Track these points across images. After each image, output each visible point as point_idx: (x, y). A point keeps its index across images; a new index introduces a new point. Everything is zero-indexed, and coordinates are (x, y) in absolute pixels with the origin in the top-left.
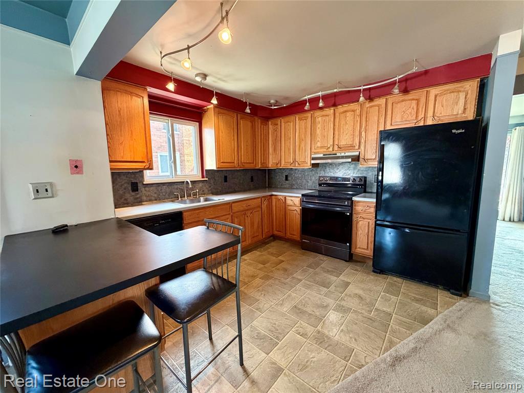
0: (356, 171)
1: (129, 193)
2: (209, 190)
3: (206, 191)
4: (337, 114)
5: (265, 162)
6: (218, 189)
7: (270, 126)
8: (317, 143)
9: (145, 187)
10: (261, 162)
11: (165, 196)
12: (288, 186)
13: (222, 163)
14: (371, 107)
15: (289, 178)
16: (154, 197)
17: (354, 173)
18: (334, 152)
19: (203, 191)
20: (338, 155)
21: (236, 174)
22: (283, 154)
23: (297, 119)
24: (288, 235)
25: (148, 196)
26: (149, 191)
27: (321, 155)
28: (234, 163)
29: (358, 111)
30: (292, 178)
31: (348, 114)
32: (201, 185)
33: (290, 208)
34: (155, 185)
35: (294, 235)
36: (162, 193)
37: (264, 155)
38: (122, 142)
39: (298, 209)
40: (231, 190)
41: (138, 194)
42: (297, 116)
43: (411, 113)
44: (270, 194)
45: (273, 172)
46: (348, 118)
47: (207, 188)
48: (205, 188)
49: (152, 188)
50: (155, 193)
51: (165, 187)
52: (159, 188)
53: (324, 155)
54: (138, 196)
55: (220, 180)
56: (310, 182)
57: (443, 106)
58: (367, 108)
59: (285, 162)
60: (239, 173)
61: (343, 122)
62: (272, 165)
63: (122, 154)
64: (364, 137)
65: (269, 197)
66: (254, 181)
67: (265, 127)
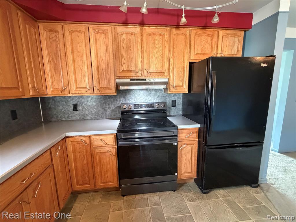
0: (156, 97)
4: (145, 35)
5: (40, 86)
7: (43, 32)
8: (122, 66)
10: (33, 87)
12: (78, 117)
14: (178, 35)
15: (80, 108)
17: (154, 99)
18: (143, 78)
20: (148, 81)
22: (72, 76)
23: (91, 31)
24: (100, 185)
27: (128, 80)
29: (166, 36)
30: (83, 107)
31: (157, 37)
33: (99, 150)
35: (108, 182)
37: (37, 75)
39: (112, 149)
42: (91, 27)
43: (207, 47)
44: (63, 136)
45: (51, 101)
46: (156, 42)
53: (131, 80)
56: (108, 110)
57: (226, 46)
58: (174, 35)
59: (77, 88)
61: (151, 45)
62: (52, 91)
64: (173, 64)
65: (62, 142)
66: (19, 117)
67: (32, 30)
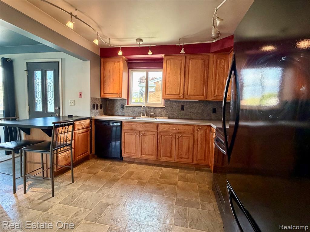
2: (166, 115)
6: (174, 115)
9: (127, 108)
10: (214, 95)
13: (167, 95)
16: (131, 113)
19: (162, 115)
25: (128, 112)
26: (128, 110)
28: (178, 95)
32: (160, 110)
34: (132, 107)
38: (109, 85)
40: (187, 117)
41: (123, 111)
47: (165, 113)
48: (162, 113)
49: (130, 109)
52: (134, 109)
55: (177, 109)
60: (198, 105)
65: (206, 127)
66: (217, 112)
67: (223, 61)
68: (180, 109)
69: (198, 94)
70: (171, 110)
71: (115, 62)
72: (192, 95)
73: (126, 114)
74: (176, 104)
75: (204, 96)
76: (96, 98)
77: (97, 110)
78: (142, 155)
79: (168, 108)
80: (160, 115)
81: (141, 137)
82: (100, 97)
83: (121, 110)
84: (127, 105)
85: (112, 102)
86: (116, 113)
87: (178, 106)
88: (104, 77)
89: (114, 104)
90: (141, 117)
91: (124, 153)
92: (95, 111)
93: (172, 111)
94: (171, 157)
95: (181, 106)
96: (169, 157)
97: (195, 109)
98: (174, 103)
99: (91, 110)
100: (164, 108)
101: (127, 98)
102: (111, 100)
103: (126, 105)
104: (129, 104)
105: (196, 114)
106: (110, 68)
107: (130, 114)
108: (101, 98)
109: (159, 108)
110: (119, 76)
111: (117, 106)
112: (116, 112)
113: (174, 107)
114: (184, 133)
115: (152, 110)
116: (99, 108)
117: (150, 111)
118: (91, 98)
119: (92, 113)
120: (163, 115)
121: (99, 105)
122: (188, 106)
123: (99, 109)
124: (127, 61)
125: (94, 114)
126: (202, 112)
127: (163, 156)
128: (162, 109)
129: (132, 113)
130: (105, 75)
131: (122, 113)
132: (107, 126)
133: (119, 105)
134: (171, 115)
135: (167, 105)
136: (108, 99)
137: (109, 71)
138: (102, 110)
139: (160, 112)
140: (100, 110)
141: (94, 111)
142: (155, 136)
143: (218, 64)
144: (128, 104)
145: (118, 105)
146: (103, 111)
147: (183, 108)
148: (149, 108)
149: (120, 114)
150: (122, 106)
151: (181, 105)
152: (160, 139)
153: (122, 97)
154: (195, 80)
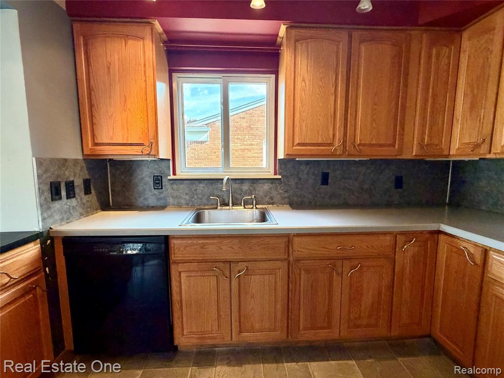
1: (151, 191)
2: (283, 198)
3: (277, 198)
5: (436, 141)
6: (304, 197)
9: (172, 184)
10: (421, 142)
11: (201, 199)
13: (299, 144)
16: (184, 199)
19: (272, 198)
21: (353, 169)
25: (176, 197)
26: (177, 190)
28: (331, 145)
32: (266, 187)
34: (188, 182)
36: (197, 195)
38: (112, 115)
41: (162, 193)
47: (280, 194)
48: (274, 193)
49: (182, 186)
50: (186, 194)
51: (201, 185)
52: (194, 187)
54: (162, 196)
55: (311, 181)
60: (362, 169)
63: (111, 134)
65: (427, 236)
66: (405, 186)
67: (445, 50)
68: (320, 182)
69: (382, 142)
70: (297, 183)
71: (127, 37)
72: (364, 145)
73: (171, 200)
74: (308, 168)
75: (394, 146)
76: (66, 160)
77: (74, 200)
78: (240, 332)
79: (289, 181)
80: (267, 199)
81: (235, 283)
82: (80, 157)
83: (156, 192)
84: (172, 177)
85: (126, 168)
86: (140, 201)
87: (314, 174)
88: (90, 89)
89: (131, 175)
90: (216, 208)
91: (183, 335)
92: (64, 203)
93: (297, 188)
94: (329, 327)
95: (321, 174)
96: (322, 328)
97: (356, 180)
98: (302, 167)
99: (41, 206)
100: (277, 182)
101: (170, 158)
102: (122, 163)
103: (169, 178)
104: (177, 172)
105: (356, 194)
106: (109, 58)
107: (183, 201)
108: (84, 159)
109: (265, 181)
110: (143, 85)
111: (142, 179)
112: (140, 197)
113: (305, 176)
114: (367, 258)
115: (245, 187)
116: (79, 190)
117: (241, 190)
118: (40, 163)
119: (50, 216)
120: (275, 200)
121: (78, 182)
122: (338, 173)
123: (82, 194)
124: (165, 42)
125: (57, 217)
126: (372, 187)
127: (305, 329)
128: (272, 183)
129: (187, 197)
130: (92, 83)
131: (159, 199)
132: (113, 256)
133: (147, 179)
134: (295, 199)
135: (285, 173)
136: (110, 160)
137: (109, 68)
138: (93, 197)
139: (267, 194)
140: (86, 198)
141: (57, 205)
142: (281, 273)
143: (433, 60)
144: (174, 174)
145: (145, 177)
146: (95, 198)
147: (325, 179)
148: (237, 181)
149: (152, 201)
150: (158, 182)
151: (321, 171)
152: (298, 279)
153: (158, 153)
154: (376, 105)
